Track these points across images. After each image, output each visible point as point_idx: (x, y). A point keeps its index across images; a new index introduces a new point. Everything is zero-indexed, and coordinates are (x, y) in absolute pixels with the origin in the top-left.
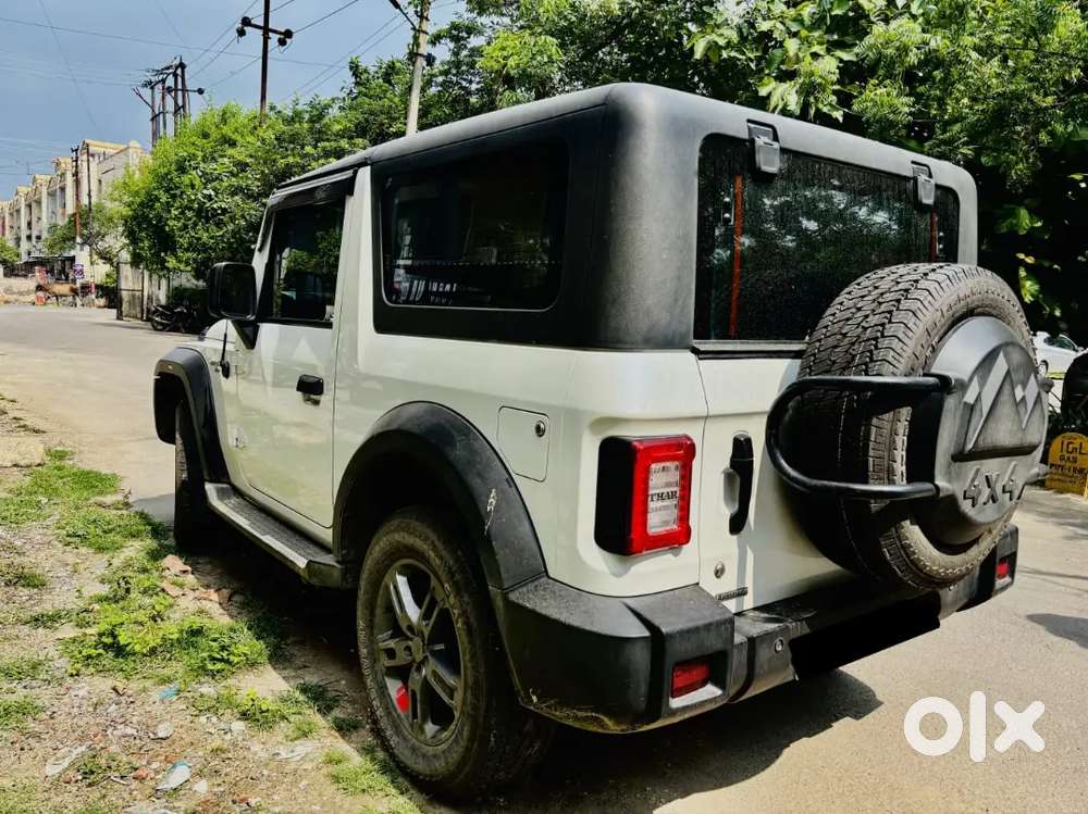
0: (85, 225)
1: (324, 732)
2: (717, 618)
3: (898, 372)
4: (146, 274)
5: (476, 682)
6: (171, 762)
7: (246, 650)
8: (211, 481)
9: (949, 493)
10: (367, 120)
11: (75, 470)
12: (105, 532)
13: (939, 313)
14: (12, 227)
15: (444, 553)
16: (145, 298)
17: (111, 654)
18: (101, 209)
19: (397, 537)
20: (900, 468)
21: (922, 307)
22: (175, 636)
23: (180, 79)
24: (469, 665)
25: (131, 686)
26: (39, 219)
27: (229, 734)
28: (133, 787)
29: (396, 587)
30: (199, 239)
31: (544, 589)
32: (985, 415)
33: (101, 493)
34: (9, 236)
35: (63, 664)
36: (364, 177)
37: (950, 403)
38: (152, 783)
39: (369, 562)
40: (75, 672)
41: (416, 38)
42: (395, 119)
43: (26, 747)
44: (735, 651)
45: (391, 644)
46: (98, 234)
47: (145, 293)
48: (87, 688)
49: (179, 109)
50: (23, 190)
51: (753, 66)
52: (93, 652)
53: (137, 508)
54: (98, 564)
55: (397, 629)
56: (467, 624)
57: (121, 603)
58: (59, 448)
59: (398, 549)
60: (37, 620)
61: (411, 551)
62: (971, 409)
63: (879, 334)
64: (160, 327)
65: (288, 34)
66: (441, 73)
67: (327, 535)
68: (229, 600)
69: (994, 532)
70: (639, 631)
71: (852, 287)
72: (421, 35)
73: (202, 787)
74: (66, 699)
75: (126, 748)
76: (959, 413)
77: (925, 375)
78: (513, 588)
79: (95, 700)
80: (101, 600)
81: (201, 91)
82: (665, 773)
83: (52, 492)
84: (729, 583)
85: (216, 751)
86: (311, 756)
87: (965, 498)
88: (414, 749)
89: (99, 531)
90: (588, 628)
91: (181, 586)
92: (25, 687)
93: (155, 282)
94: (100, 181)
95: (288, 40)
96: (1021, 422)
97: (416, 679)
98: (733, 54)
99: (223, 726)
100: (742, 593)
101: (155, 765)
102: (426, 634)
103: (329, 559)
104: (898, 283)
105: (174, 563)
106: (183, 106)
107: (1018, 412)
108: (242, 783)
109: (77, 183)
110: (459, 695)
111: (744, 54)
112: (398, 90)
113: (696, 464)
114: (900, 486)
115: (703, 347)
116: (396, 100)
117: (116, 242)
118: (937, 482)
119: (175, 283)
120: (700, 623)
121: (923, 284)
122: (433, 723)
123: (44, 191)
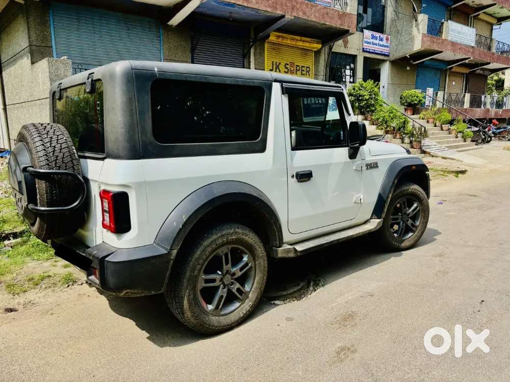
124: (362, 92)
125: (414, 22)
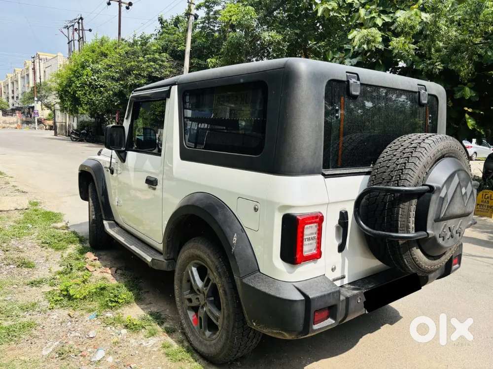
0: (38, 92)
1: (161, 334)
2: (333, 290)
3: (411, 184)
4: (67, 115)
5: (229, 316)
6: (96, 348)
7: (124, 296)
8: (106, 220)
9: (433, 235)
10: (167, 44)
11: (43, 211)
12: (59, 241)
13: (429, 158)
14: (5, 93)
15: (214, 260)
16: (67, 126)
17: (66, 299)
18: (45, 84)
19: (192, 251)
20: (412, 225)
21: (421, 155)
22: (94, 290)
23: (80, 25)
24: (225, 308)
25: (76, 313)
26: (17, 89)
27: (120, 335)
28: (81, 360)
29: (192, 272)
30: (92, 99)
31: (258, 278)
32: (449, 201)
33: (55, 222)
34: (4, 97)
35: (45, 304)
36: (175, 90)
37: (434, 197)
38: (89, 358)
39: (180, 261)
40: (51, 308)
41: (189, 7)
42: (180, 44)
43: (33, 343)
44: (340, 303)
45: (190, 296)
46: (45, 96)
47: (67, 124)
48: (57, 315)
49: (81, 39)
50: (10, 75)
51: (344, 19)
52: (59, 298)
53: (72, 229)
54: (57, 256)
55: (192, 289)
56: (224, 290)
57: (68, 275)
58: (35, 201)
59: (193, 256)
60: (32, 283)
61: (198, 257)
62: (443, 199)
63: (403, 167)
64: (75, 140)
65: (130, 4)
66: (201, 22)
67: (160, 247)
68: (116, 272)
69: (452, 249)
70: (300, 297)
71: (391, 145)
72: (192, 5)
73: (110, 359)
74: (48, 320)
75: (76, 342)
76: (438, 201)
77: (423, 185)
78: (244, 277)
79: (61, 320)
80: (60, 273)
81: (90, 30)
82: (309, 351)
83: (33, 222)
84: (338, 274)
85: (115, 343)
86: (156, 345)
87: (440, 237)
88: (200, 342)
89: (56, 241)
90: (278, 296)
91: (94, 266)
92: (30, 315)
93: (72, 119)
94: (45, 71)
95: (130, 7)
96: (464, 203)
97: (201, 312)
98: (335, 14)
99: (117, 331)
100: (343, 277)
101: (89, 350)
102: (206, 294)
103: (161, 258)
104: (412, 144)
105: (90, 256)
106: (82, 37)
107: (463, 200)
108: (127, 357)
109: (35, 73)
110: (220, 320)
111: (340, 14)
112: (181, 30)
113: (324, 224)
114: (412, 234)
115: (327, 173)
116: (181, 35)
117: (53, 99)
118: (428, 232)
119: (81, 119)
120: (326, 293)
121: (423, 145)
122: (209, 331)
123: (19, 76)
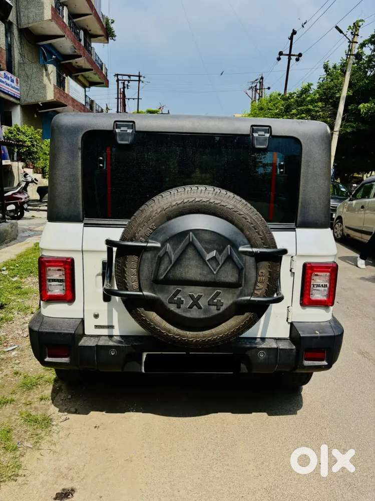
23: (261, 84)
32: (173, 262)
37: (147, 255)
41: (350, 46)
49: (260, 98)
65: (300, 55)
72: (354, 44)
76: (155, 261)
81: (269, 88)
87: (170, 303)
95: (300, 58)
100: (110, 327)
120: (56, 331)
124: (22, 137)
125: (44, 71)
